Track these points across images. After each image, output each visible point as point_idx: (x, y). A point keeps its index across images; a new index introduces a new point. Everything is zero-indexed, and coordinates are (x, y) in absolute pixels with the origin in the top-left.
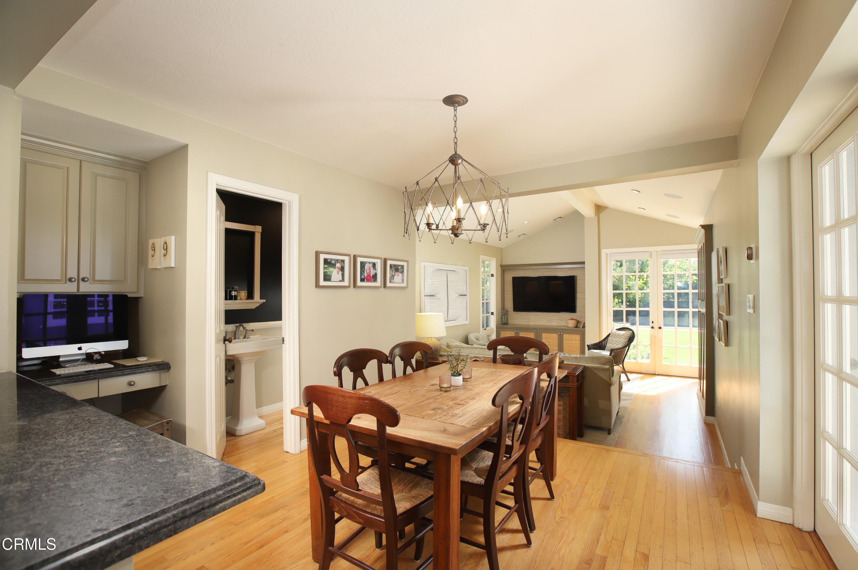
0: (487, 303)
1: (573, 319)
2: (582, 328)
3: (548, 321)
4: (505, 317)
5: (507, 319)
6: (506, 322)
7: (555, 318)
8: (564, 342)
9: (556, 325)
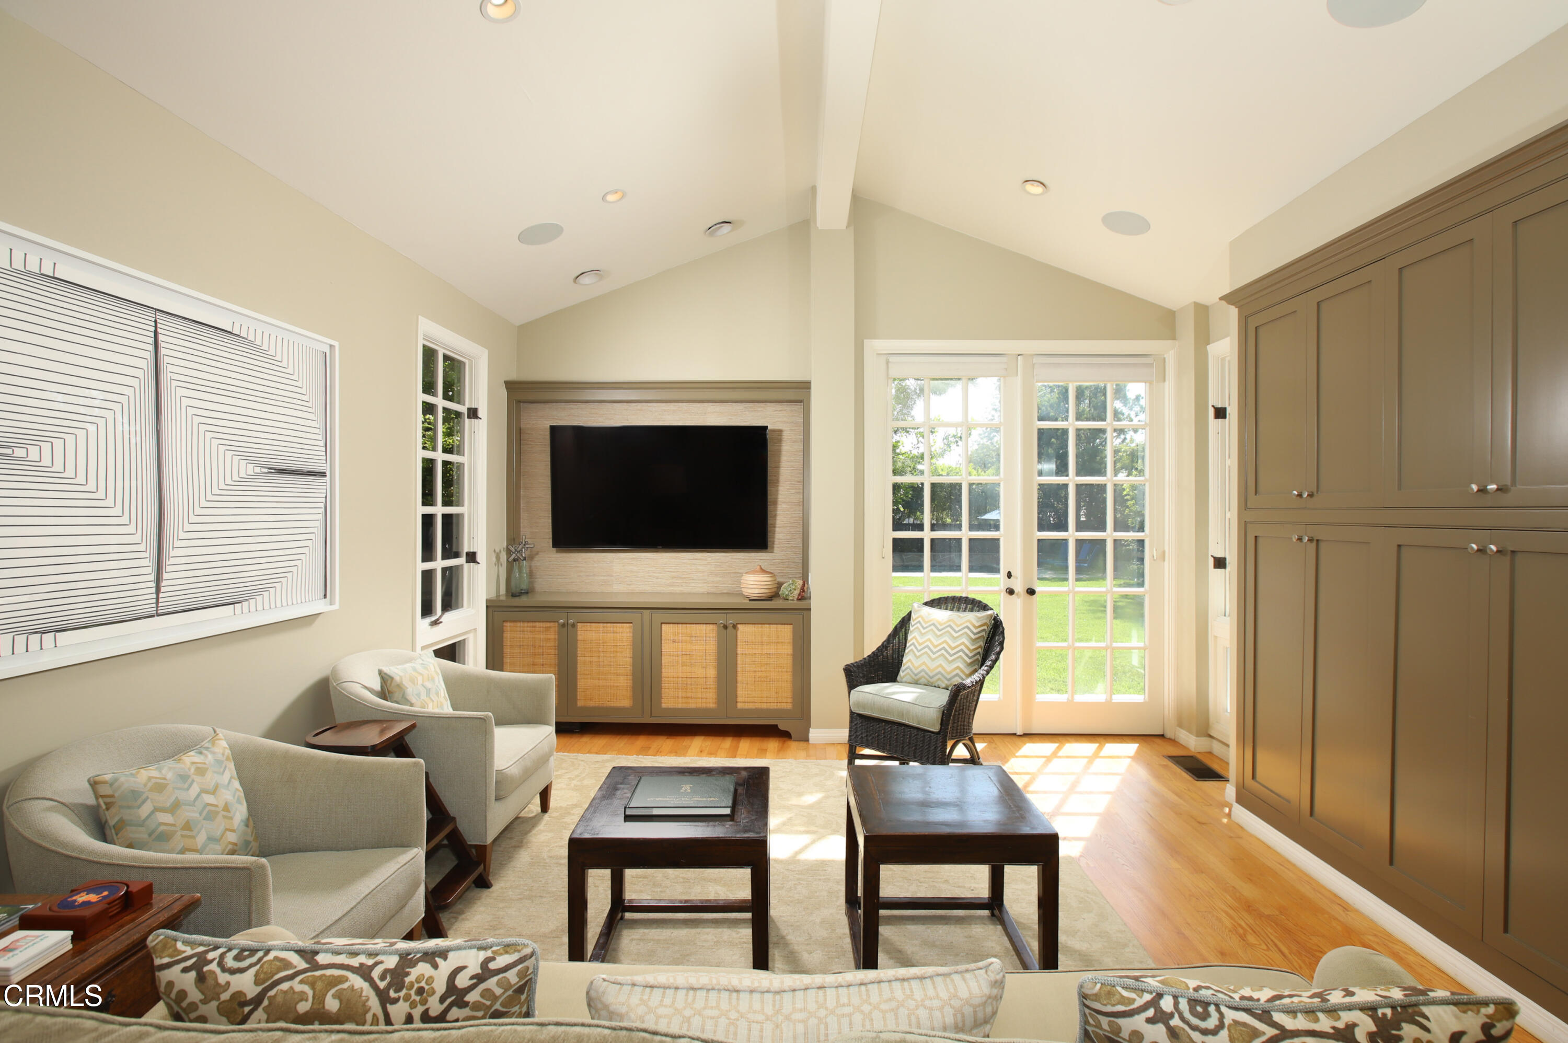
0: (447, 518)
1: (763, 571)
2: (798, 600)
3: (673, 577)
4: (520, 569)
5: (531, 575)
6: (524, 586)
7: (701, 568)
8: (739, 651)
9: (701, 590)
